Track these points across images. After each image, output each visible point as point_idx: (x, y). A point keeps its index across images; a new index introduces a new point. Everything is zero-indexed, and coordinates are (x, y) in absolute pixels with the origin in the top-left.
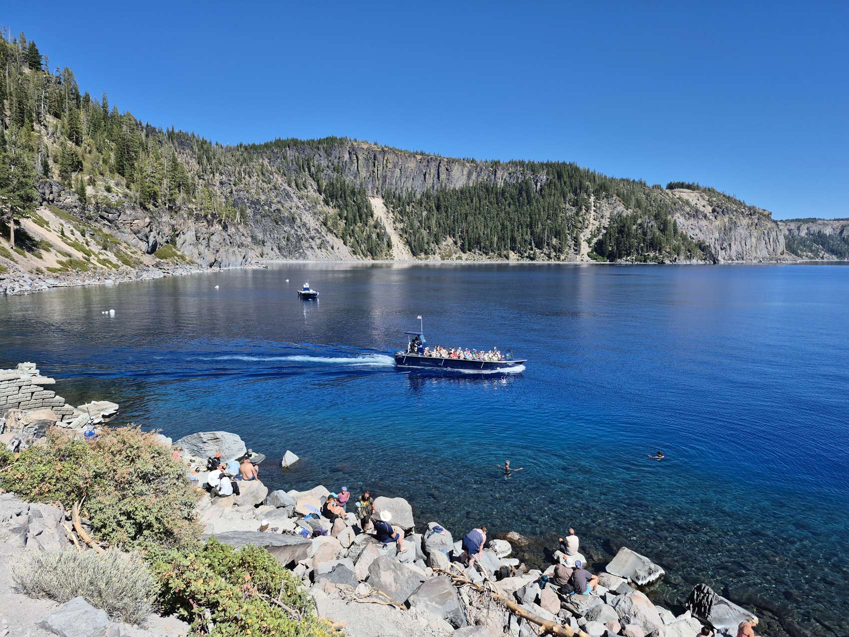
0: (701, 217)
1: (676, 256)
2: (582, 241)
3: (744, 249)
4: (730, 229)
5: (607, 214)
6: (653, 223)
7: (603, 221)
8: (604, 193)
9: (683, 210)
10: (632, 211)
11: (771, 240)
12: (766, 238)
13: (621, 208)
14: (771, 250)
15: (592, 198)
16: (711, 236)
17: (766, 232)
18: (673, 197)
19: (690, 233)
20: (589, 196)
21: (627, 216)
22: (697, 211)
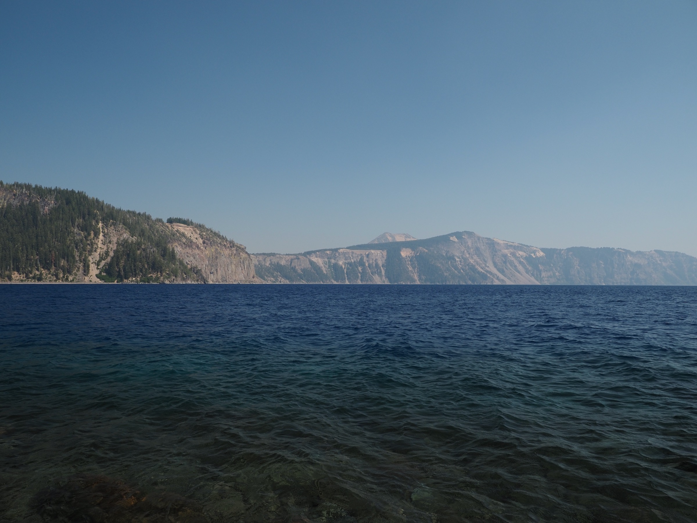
0: (194, 247)
1: (174, 277)
2: (90, 263)
3: (227, 273)
4: (217, 258)
5: (115, 240)
6: (155, 249)
7: (111, 246)
8: (111, 220)
9: (180, 241)
10: (136, 238)
11: (246, 267)
12: (242, 265)
13: (126, 235)
14: (246, 274)
15: (100, 225)
16: (203, 263)
17: (242, 261)
18: (172, 230)
19: (186, 260)
20: (97, 223)
21: (132, 242)
22: (191, 242)
